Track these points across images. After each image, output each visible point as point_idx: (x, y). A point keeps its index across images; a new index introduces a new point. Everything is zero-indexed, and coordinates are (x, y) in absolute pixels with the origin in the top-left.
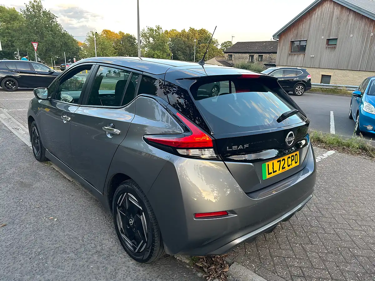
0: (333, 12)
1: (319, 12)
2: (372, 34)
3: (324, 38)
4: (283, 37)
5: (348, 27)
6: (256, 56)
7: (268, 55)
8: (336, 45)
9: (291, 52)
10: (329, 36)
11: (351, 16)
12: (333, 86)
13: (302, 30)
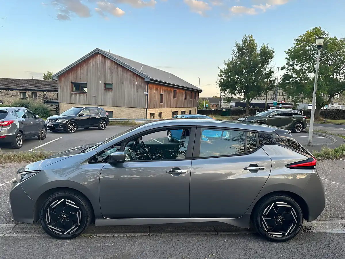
0: (105, 64)
1: (94, 62)
2: (136, 83)
3: (101, 83)
4: (63, 79)
5: (119, 76)
6: (28, 93)
7: (42, 93)
8: (112, 88)
9: (73, 92)
10: (106, 82)
11: (120, 69)
12: (126, 120)
13: (80, 74)
